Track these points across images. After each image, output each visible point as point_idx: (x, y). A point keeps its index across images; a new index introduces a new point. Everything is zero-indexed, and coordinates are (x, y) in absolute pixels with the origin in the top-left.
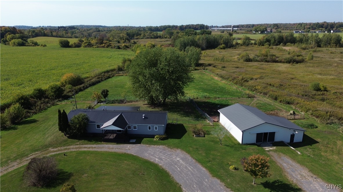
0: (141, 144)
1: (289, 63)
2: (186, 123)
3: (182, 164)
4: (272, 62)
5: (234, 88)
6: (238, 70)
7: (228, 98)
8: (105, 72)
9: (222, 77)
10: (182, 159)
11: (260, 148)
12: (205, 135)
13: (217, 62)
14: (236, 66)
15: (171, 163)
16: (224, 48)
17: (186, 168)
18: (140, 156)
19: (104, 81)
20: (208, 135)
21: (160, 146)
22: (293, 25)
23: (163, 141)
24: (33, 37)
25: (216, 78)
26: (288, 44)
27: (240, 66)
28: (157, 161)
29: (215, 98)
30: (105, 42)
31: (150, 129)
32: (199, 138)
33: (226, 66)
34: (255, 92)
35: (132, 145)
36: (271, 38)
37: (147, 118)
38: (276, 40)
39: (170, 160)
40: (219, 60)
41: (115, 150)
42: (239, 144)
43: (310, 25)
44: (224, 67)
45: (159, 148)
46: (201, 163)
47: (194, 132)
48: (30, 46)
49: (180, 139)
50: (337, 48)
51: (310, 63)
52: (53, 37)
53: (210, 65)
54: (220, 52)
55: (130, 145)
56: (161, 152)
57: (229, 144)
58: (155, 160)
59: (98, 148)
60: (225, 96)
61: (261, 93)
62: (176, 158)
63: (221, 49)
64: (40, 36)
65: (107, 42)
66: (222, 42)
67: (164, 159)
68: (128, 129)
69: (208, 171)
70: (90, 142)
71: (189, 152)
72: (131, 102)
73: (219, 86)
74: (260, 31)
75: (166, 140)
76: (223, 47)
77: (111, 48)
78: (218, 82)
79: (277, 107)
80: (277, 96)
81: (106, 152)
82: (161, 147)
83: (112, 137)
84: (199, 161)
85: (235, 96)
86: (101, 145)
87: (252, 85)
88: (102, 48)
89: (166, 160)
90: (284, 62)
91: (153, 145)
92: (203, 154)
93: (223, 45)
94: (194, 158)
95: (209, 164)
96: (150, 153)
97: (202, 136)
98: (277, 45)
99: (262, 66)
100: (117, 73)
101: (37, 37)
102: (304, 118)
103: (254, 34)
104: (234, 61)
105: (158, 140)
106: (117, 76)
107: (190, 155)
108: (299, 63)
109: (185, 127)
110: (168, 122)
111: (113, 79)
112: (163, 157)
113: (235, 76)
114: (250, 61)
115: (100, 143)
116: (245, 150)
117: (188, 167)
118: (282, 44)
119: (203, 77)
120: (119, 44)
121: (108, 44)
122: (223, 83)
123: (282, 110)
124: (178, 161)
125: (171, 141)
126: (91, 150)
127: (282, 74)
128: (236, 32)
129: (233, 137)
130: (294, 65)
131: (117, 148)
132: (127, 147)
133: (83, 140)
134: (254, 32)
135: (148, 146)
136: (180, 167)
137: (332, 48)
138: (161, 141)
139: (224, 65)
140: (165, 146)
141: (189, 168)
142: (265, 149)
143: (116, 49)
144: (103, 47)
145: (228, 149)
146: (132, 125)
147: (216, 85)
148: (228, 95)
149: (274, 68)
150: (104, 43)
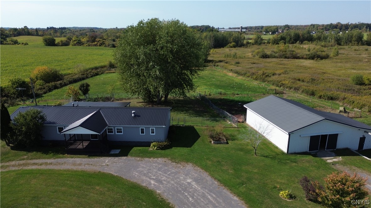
0: (128, 156)
1: (312, 59)
2: (198, 125)
3: (196, 190)
4: (293, 58)
5: (255, 83)
6: (254, 65)
7: (250, 94)
8: (92, 69)
9: (237, 72)
10: (196, 180)
11: (317, 159)
12: (228, 141)
13: (229, 58)
14: (252, 62)
15: (177, 188)
16: (234, 47)
17: (204, 196)
18: (124, 177)
19: (90, 78)
20: (232, 141)
21: (159, 159)
22: (304, 27)
23: (163, 152)
24: (14, 36)
25: (230, 74)
26: (305, 42)
27: (257, 62)
28: (152, 185)
29: (234, 94)
30: (97, 39)
31: (143, 132)
32: (219, 145)
33: (240, 62)
34: (282, 88)
35: (113, 158)
36: (286, 35)
37: (139, 116)
38: (291, 38)
39: (176, 183)
40: (231, 57)
41: (83, 167)
42: (283, 153)
43: (323, 26)
44: (238, 63)
45: (157, 163)
46: (228, 186)
47: (212, 137)
48: (8, 44)
49: (190, 147)
50: (360, 46)
51: (336, 59)
52: (38, 36)
53: (221, 61)
54: (230, 50)
55: (110, 158)
56: (159, 169)
57: (268, 154)
58: (150, 184)
59: (55, 164)
60: (245, 92)
61: (291, 88)
62: (185, 179)
63: (231, 47)
64: (23, 35)
65: (100, 40)
66: (231, 41)
67: (164, 181)
68: (107, 133)
69: (243, 202)
70: (45, 155)
71: (206, 168)
72: (122, 99)
73: (235, 82)
74: (271, 31)
75: (169, 150)
76: (233, 45)
77: (105, 46)
78: (233, 79)
79: (317, 103)
80: (313, 90)
81: (68, 170)
82: (160, 161)
83: (81, 146)
84: (225, 183)
85: (258, 92)
86: (62, 159)
87: (277, 79)
88: (94, 47)
89: (169, 182)
90: (306, 59)
91: (147, 157)
92: (230, 171)
93: (234, 43)
94: (215, 179)
95: (242, 189)
96: (142, 171)
97: (224, 143)
98: (293, 43)
99: (283, 62)
100: (107, 70)
101: (20, 35)
102: (361, 117)
103: (264, 35)
104: (249, 58)
105: (156, 149)
106: (107, 73)
107: (208, 173)
108: (324, 59)
109: (197, 130)
110: (171, 124)
111: (101, 76)
112: (164, 178)
113: (253, 71)
114: (267, 58)
115: (61, 155)
116: (295, 162)
117: (207, 194)
118: (298, 42)
119: (215, 74)
120: (114, 43)
121: (101, 42)
122: (239, 79)
123: (326, 107)
124: (189, 183)
125: (176, 150)
126: (43, 167)
127: (309, 69)
128: (244, 33)
129: (270, 143)
130: (319, 61)
131: (88, 164)
132: (104, 162)
133: (34, 152)
134: (265, 33)
135: (139, 159)
136: (194, 195)
137: (353, 46)
138: (160, 151)
139: (238, 61)
140: (166, 159)
141: (209, 197)
142: (327, 160)
143: (111, 47)
144: (95, 45)
145: (268, 161)
146: (114, 127)
147: (231, 81)
148: (249, 91)
149: (297, 64)
150: (97, 42)
